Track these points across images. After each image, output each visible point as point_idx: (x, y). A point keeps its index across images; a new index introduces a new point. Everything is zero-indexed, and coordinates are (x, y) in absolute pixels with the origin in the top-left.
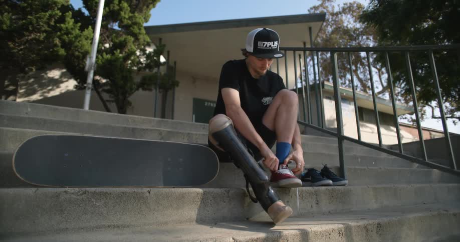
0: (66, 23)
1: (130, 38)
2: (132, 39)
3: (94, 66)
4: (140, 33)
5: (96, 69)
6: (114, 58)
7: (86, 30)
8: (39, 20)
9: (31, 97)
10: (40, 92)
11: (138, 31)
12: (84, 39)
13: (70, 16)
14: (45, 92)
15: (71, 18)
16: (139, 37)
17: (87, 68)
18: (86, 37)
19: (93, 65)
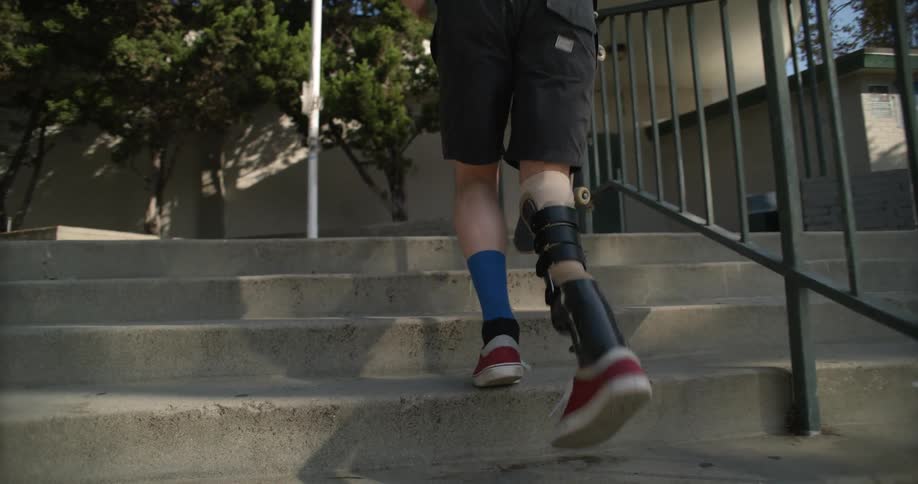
0: (266, 26)
1: (386, 31)
2: (390, 31)
3: (318, 102)
4: (404, 17)
5: (322, 108)
6: (357, 79)
7: (300, 32)
8: (220, 32)
9: (271, 166)
10: (282, 154)
11: (400, 12)
12: (298, 51)
13: (273, 11)
14: (287, 155)
15: (275, 14)
16: (404, 25)
17: (305, 109)
18: (301, 46)
19: (316, 100)
